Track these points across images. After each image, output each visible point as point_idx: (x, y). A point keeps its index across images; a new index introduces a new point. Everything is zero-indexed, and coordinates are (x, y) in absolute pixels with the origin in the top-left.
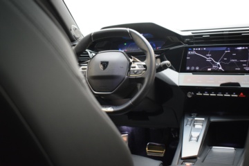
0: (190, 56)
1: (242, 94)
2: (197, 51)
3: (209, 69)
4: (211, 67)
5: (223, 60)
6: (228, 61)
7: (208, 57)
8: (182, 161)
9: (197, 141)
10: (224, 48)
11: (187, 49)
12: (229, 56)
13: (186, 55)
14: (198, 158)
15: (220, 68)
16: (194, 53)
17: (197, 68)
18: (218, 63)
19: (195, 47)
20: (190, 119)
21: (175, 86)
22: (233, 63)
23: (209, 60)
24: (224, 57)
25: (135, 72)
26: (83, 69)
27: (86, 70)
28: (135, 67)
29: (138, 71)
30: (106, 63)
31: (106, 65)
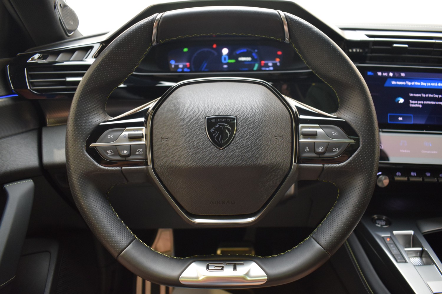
25: (320, 150)
26: (132, 138)
27: (143, 142)
28: (313, 135)
29: (329, 147)
30: (226, 123)
31: (229, 130)
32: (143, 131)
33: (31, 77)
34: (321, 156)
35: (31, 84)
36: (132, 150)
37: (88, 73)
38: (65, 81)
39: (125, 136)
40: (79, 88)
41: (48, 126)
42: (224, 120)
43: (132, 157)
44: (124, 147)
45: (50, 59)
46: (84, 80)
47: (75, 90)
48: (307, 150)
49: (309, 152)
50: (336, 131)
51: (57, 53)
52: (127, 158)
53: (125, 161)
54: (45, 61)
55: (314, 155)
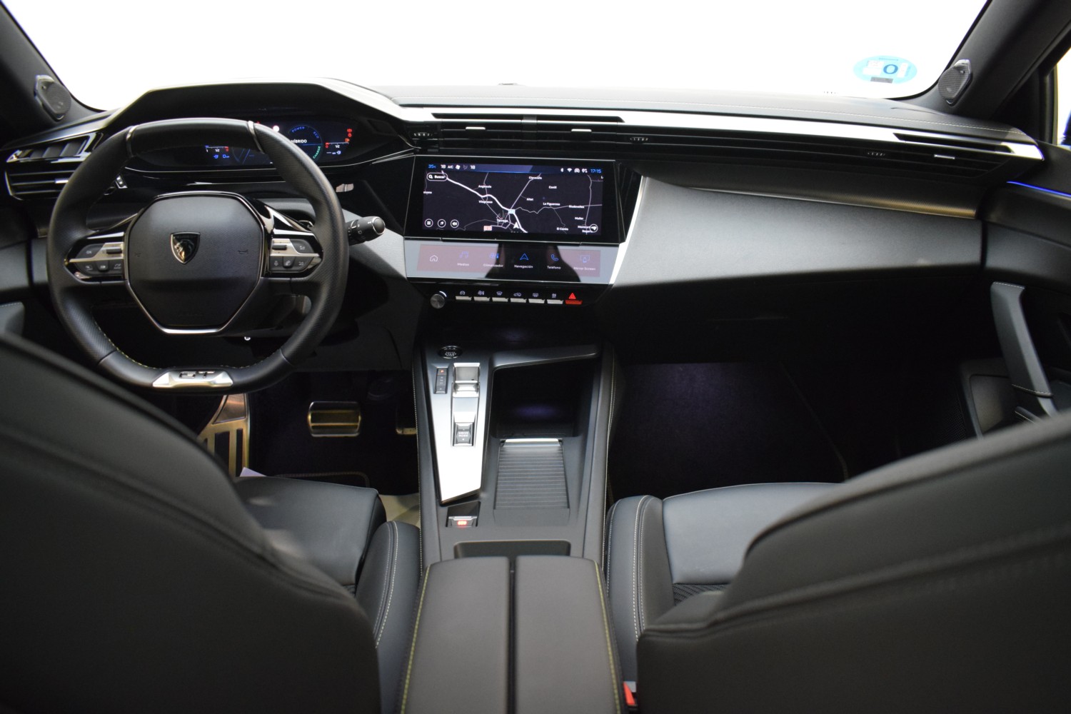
0: (433, 186)
1: (572, 297)
2: (451, 173)
3: (488, 228)
4: (492, 221)
5: (522, 202)
6: (536, 205)
7: (482, 192)
8: (444, 510)
9: (472, 441)
10: (527, 169)
11: (422, 166)
12: (539, 191)
13: (421, 183)
14: (483, 495)
15: (517, 225)
16: (442, 177)
17: (455, 224)
18: (512, 211)
19: (448, 161)
20: (442, 367)
21: (397, 278)
22: (549, 211)
23: (486, 199)
24: (527, 194)
25: (287, 264)
26: (110, 253)
27: (122, 256)
28: (284, 248)
29: (295, 261)
30: (190, 239)
31: (191, 245)
32: (121, 245)
33: (12, 180)
34: (289, 269)
35: (12, 188)
36: (110, 264)
37: (75, 173)
38: (54, 184)
39: (103, 252)
40: (63, 192)
41: (40, 237)
42: (188, 237)
43: (110, 272)
44: (103, 263)
45: (35, 157)
46: (69, 183)
47: (57, 194)
48: (276, 264)
49: (278, 266)
50: (304, 245)
51: (43, 147)
52: (106, 273)
53: (104, 276)
54: (29, 159)
55: (283, 269)
